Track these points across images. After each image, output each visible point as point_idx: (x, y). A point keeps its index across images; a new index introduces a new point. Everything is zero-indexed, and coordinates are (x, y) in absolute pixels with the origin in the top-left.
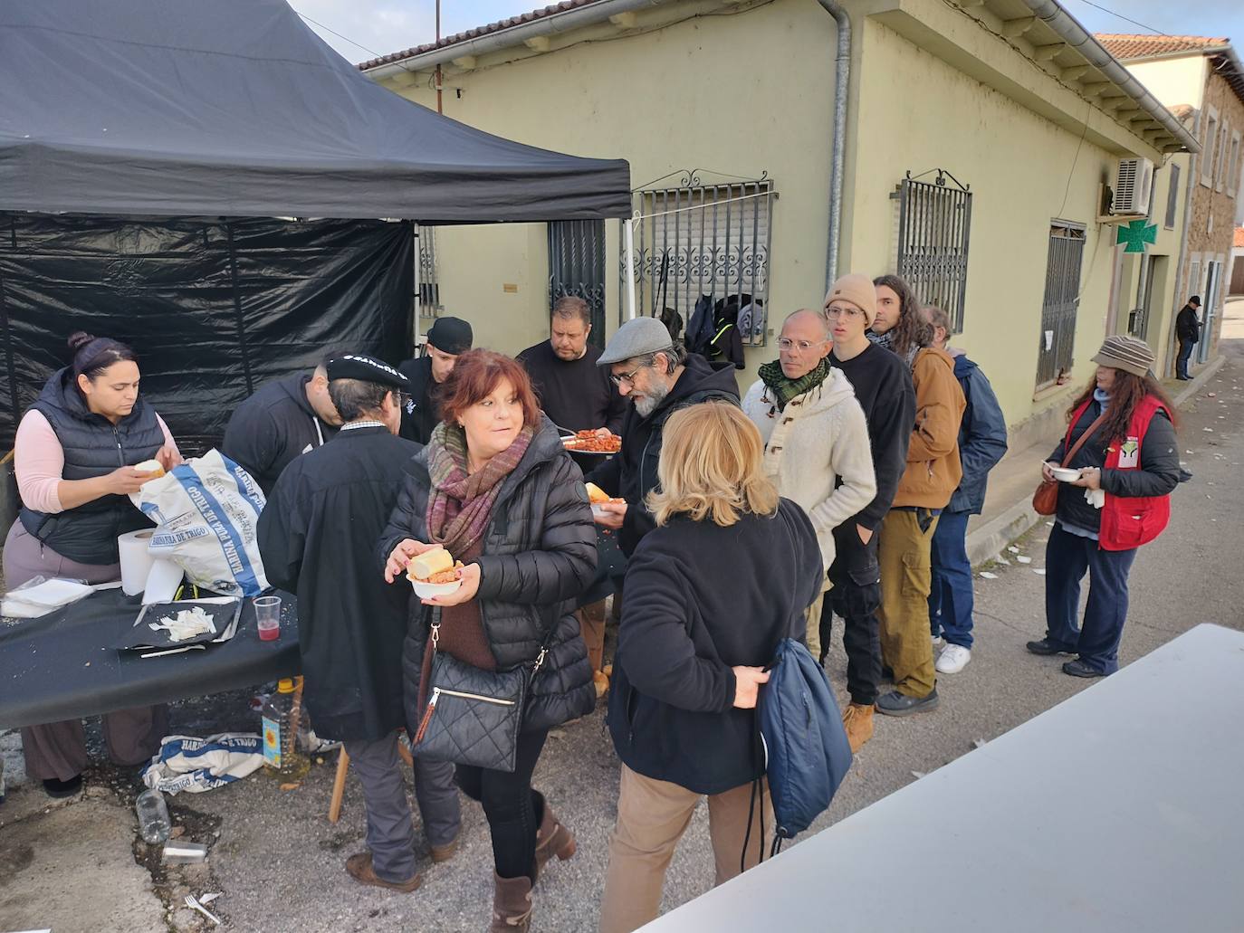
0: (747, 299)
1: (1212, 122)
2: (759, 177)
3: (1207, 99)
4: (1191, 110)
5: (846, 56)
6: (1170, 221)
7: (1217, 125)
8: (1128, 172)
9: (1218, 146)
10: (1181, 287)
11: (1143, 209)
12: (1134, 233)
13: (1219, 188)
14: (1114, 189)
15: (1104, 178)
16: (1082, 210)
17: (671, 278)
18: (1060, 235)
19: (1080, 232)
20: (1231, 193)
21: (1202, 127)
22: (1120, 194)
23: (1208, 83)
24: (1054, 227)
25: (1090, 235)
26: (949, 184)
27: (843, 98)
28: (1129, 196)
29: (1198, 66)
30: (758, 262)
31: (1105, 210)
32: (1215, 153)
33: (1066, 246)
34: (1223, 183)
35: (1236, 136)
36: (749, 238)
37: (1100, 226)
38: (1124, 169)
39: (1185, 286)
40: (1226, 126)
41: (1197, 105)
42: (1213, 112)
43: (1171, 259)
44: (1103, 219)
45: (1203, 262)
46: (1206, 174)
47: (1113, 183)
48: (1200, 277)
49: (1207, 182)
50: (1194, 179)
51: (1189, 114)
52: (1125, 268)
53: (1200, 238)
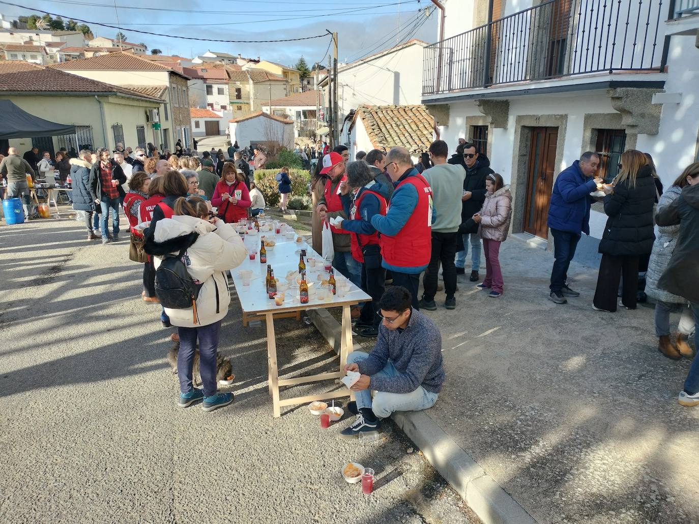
1: (174, 88)
2: (89, 125)
3: (171, 83)
4: (167, 87)
5: (101, 108)
6: (167, 119)
7: (176, 89)
8: (151, 112)
9: (178, 94)
10: (175, 137)
11: (157, 120)
12: (156, 126)
13: (182, 106)
15: (146, 113)
16: (142, 121)
18: (139, 128)
19: (143, 127)
20: (186, 106)
21: (171, 91)
22: (150, 117)
23: (170, 79)
24: (137, 127)
25: (145, 127)
26: (119, 124)
27: (102, 114)
28: (152, 118)
29: (165, 75)
30: (91, 139)
31: (148, 120)
32: (178, 97)
33: (141, 131)
34: (183, 104)
35: (184, 88)
36: (88, 135)
37: (147, 125)
38: (150, 111)
39: (176, 136)
40: (179, 87)
41: (168, 85)
42: (174, 85)
43: (170, 129)
44: (148, 123)
45: (181, 129)
46: (176, 104)
47: (148, 114)
48: (182, 133)
49: (177, 106)
50: (172, 106)
51: (166, 88)
52: (157, 134)
53: (178, 122)
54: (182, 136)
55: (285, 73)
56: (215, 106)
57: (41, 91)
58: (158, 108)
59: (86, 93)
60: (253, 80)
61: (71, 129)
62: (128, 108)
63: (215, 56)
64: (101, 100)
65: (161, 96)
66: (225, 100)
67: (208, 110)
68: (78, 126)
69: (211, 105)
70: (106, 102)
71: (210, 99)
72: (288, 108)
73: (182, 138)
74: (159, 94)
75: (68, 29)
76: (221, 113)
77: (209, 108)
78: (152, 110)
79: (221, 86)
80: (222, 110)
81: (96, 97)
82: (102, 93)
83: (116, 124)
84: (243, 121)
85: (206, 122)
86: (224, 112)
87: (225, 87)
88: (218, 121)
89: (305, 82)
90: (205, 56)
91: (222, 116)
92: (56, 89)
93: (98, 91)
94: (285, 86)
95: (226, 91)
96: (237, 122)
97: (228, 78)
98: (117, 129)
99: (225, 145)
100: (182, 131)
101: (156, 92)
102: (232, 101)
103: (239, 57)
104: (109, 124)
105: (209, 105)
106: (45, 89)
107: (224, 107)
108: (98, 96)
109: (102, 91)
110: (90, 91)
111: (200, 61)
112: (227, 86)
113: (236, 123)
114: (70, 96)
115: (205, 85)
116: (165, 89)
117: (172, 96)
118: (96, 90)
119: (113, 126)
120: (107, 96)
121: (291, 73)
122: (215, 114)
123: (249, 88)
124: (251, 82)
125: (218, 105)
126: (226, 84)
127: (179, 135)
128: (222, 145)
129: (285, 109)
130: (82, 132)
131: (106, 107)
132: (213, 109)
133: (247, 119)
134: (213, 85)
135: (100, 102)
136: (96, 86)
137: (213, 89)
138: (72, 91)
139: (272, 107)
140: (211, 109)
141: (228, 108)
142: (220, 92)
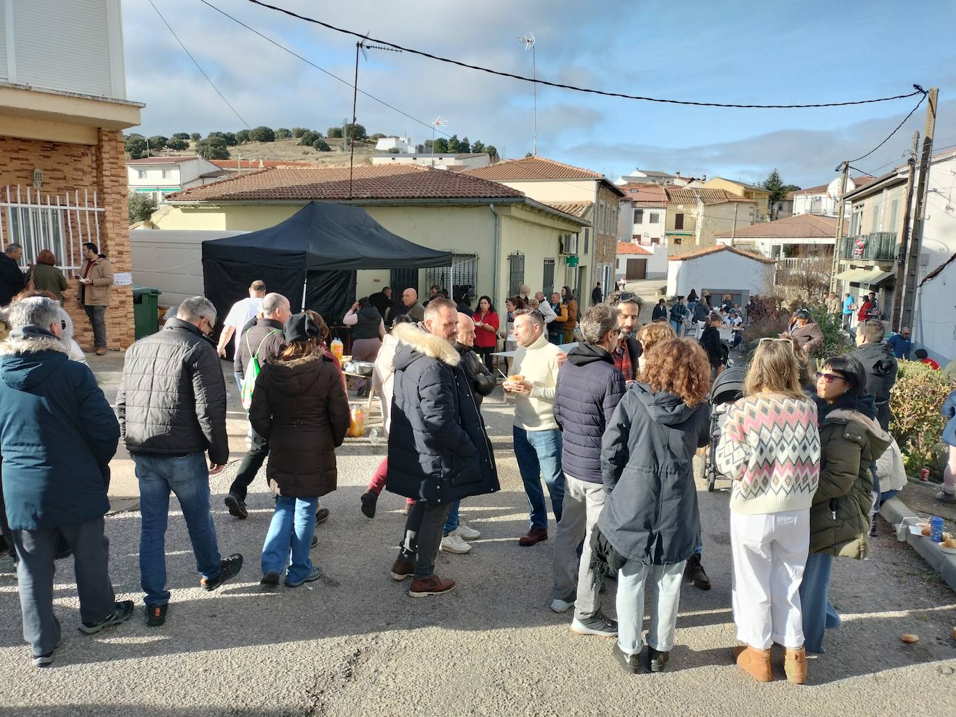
0: (470, 286)
1: (602, 206)
2: (474, 253)
3: (598, 198)
4: (592, 203)
5: (497, 225)
6: (586, 251)
7: (604, 207)
8: (568, 238)
9: (605, 215)
11: (573, 252)
12: (572, 260)
13: (608, 234)
14: (564, 244)
15: (560, 240)
16: (553, 253)
17: (445, 279)
18: (547, 263)
19: (553, 261)
20: (613, 235)
21: (597, 210)
22: (566, 245)
23: (598, 191)
24: (545, 261)
25: (556, 262)
26: (520, 254)
27: (497, 236)
28: (569, 248)
29: (593, 185)
30: (474, 276)
31: (561, 252)
32: (605, 219)
33: (549, 266)
34: (610, 231)
35: (614, 208)
36: (471, 269)
37: (559, 258)
38: (566, 236)
39: (595, 278)
40: (609, 206)
41: (594, 201)
42: (602, 202)
43: (588, 267)
44: (561, 255)
45: (602, 267)
46: (601, 229)
47: (563, 242)
48: (602, 274)
49: (602, 232)
50: (595, 232)
51: (591, 205)
52: (570, 273)
53: (600, 257)
54: (602, 278)
55: (748, 192)
56: (643, 239)
57: (413, 197)
58: (577, 234)
59: (477, 200)
60: (704, 202)
61: (445, 259)
62: (537, 230)
63: (645, 176)
64: (498, 211)
65: (584, 215)
66: (658, 230)
67: (633, 244)
68: (458, 255)
69: (638, 237)
70: (505, 216)
71: (637, 229)
72: (758, 241)
73: (602, 281)
74: (581, 213)
75: (474, 152)
76: (651, 249)
77: (635, 242)
78: (570, 236)
79: (654, 211)
80: (654, 244)
81: (492, 206)
82: (501, 200)
83: (516, 254)
84: (694, 257)
85: (629, 261)
86: (655, 246)
87: (662, 213)
88: (645, 260)
89: (776, 207)
90: (631, 175)
91: (653, 253)
92: (434, 195)
93: (496, 197)
94: (752, 210)
95: (662, 218)
96: (683, 259)
97: (667, 199)
98: (516, 262)
99: (656, 293)
100: (603, 270)
101: (575, 211)
102: (668, 232)
103: (677, 176)
104: (505, 251)
105: (635, 237)
106: (419, 195)
107: (655, 240)
108: (495, 205)
109: (502, 197)
110: (485, 197)
111: (625, 182)
112: (664, 211)
113: (681, 262)
114: (453, 206)
115: (634, 209)
116: (590, 207)
117: (598, 217)
118: (493, 196)
119: (511, 256)
120: (508, 205)
121: (756, 193)
122: (643, 250)
123: (696, 213)
124: (701, 204)
125: (648, 237)
126: (664, 208)
127: (599, 277)
128: (652, 293)
129: (754, 242)
130: (462, 263)
131: (505, 224)
132: (639, 243)
133: (701, 255)
134: (644, 210)
135: (496, 215)
136: (493, 188)
137: (644, 215)
138: (457, 197)
139: (735, 239)
140: (637, 242)
141: (661, 241)
142: (654, 218)
